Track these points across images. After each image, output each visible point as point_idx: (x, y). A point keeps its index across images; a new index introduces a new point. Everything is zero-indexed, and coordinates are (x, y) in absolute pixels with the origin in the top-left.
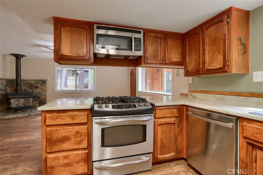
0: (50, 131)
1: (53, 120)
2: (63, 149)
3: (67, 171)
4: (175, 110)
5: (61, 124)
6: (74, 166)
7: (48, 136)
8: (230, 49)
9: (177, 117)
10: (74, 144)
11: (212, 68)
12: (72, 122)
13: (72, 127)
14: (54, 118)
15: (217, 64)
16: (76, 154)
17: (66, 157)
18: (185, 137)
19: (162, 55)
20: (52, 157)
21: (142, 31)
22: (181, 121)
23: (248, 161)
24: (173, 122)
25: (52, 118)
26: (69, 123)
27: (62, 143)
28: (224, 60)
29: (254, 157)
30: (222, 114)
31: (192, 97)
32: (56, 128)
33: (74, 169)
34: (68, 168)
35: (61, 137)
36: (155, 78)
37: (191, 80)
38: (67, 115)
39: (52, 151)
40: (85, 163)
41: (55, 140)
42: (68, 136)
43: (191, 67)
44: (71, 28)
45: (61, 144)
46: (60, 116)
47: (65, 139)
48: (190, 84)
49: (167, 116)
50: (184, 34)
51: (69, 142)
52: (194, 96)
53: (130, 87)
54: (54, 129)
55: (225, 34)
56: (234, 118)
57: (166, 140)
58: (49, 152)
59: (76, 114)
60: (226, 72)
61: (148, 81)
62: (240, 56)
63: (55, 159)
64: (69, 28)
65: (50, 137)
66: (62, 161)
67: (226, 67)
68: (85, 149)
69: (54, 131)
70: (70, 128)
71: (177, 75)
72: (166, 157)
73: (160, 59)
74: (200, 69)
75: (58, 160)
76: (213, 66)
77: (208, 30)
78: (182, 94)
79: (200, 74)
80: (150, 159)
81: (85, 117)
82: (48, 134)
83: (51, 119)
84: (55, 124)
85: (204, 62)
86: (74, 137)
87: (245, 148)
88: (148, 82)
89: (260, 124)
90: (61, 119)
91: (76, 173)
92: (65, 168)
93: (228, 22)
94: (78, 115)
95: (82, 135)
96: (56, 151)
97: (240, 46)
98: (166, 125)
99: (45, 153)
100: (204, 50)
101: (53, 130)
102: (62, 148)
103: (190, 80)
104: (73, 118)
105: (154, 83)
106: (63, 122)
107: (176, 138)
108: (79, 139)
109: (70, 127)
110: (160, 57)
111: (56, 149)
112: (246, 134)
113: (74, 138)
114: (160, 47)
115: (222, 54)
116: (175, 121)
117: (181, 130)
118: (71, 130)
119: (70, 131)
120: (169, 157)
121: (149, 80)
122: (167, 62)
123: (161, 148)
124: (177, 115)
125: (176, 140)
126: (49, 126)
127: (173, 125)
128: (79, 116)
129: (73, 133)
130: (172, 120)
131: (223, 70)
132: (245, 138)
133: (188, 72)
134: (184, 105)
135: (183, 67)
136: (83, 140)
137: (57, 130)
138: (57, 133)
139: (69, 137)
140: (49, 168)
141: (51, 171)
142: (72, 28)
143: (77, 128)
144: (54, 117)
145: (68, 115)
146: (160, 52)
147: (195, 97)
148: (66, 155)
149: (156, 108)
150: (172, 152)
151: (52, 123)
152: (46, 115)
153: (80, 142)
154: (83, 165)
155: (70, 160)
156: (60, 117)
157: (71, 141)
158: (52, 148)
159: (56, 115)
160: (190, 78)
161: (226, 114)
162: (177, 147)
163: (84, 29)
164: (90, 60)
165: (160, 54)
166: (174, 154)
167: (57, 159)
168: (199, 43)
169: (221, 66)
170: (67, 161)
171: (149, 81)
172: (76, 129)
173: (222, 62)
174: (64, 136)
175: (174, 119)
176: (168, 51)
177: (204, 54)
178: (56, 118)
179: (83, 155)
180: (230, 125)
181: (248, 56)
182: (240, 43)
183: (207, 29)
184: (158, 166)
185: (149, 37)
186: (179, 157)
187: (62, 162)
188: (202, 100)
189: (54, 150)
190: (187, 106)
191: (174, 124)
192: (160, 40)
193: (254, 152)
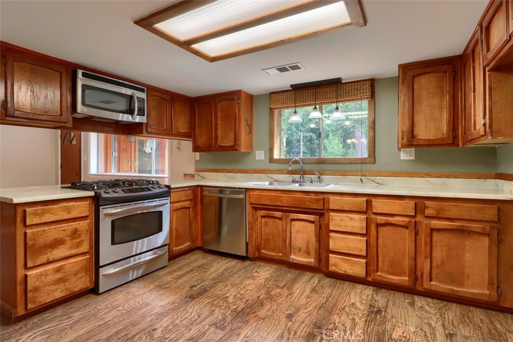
0: (33, 234)
1: (38, 216)
2: (54, 259)
3: (60, 290)
4: (190, 192)
5: (51, 221)
6: (70, 281)
7: (30, 242)
8: (240, 129)
9: (191, 200)
10: (70, 248)
11: (224, 145)
12: (66, 216)
13: (67, 225)
14: (40, 214)
15: (229, 143)
16: (73, 262)
17: (58, 270)
18: (199, 223)
19: (169, 123)
20: (37, 273)
21: (146, 89)
22: (195, 205)
23: (253, 221)
24: (188, 206)
25: (37, 214)
26: (63, 219)
27: (52, 249)
28: (235, 138)
29: (256, 217)
30: (235, 188)
31: (200, 178)
32: (42, 229)
33: (70, 284)
34: (62, 285)
35: (50, 241)
36: (123, 148)
37: (198, 156)
38: (59, 208)
39: (37, 264)
40: (86, 273)
41: (40, 246)
42: (61, 238)
43: (201, 141)
44: (32, 65)
45: (51, 251)
46: (49, 209)
47: (57, 243)
48: (196, 161)
49: (182, 199)
50: (192, 98)
51: (63, 246)
52: (202, 176)
53: (61, 165)
54: (39, 229)
55: (236, 114)
56: (244, 190)
57: (181, 229)
58: (32, 266)
59: (73, 205)
60: (236, 150)
61: (114, 155)
62: (247, 136)
63: (41, 275)
64: (29, 66)
65: (33, 243)
66: (51, 278)
67: (237, 145)
68: (84, 254)
69: (40, 233)
70: (65, 226)
71: (178, 148)
72: (181, 249)
73: (165, 128)
74: (212, 144)
75: (46, 276)
76: (225, 143)
77: (221, 103)
78: (185, 175)
79: (212, 150)
80: (166, 252)
81: (86, 207)
82: (30, 238)
83: (34, 216)
84: (42, 222)
85: (216, 138)
86: (70, 238)
87: (251, 212)
88: (115, 157)
89: (259, 191)
90: (51, 214)
91: (72, 289)
92: (57, 287)
93: (238, 103)
94: (77, 205)
95: (82, 234)
96: (42, 263)
97: (247, 127)
98: (181, 210)
99: (22, 270)
100: (216, 124)
101: (38, 231)
102: (53, 257)
103: (196, 156)
104: (68, 210)
105: (121, 158)
106: (53, 218)
107: (191, 225)
108: (78, 241)
109: (63, 225)
110: (165, 125)
111: (42, 260)
112: (252, 201)
113: (71, 240)
114: (165, 111)
115: (233, 132)
116: (190, 204)
117: (196, 215)
118: (66, 228)
119: (64, 230)
120: (184, 248)
121: (116, 153)
122: (174, 132)
123: (176, 238)
124: (191, 198)
125: (191, 226)
126: (30, 227)
127: (188, 210)
128: (77, 208)
129: (69, 233)
130: (187, 204)
131: (234, 148)
132: (251, 204)
133: (198, 146)
134: (198, 186)
135: (192, 139)
136: (83, 241)
137: (44, 231)
138: (45, 235)
139: (63, 239)
140: (31, 291)
141: (35, 295)
142: (34, 66)
143: (74, 225)
144: (39, 211)
145: (61, 207)
146: (165, 118)
147: (204, 178)
148: (58, 267)
149: (172, 191)
150: (187, 242)
151: (37, 221)
152: (26, 210)
153: (79, 245)
154: (84, 277)
155: (65, 273)
156: (49, 211)
157: (65, 245)
158: (36, 260)
159: (42, 209)
160: (198, 154)
161: (239, 188)
162: (192, 235)
163: (57, 71)
164: (67, 123)
165: (165, 121)
166: (189, 243)
167: (44, 275)
168: (212, 115)
169: (233, 144)
170: (58, 276)
171: (116, 155)
172: (73, 227)
173: (233, 140)
174: (55, 239)
175: (189, 203)
176: (174, 117)
177: (216, 129)
178: (44, 213)
179: (84, 262)
180: (242, 196)
181: (252, 135)
182: (246, 124)
183: (219, 102)
184: (173, 261)
185: (152, 97)
186: (194, 246)
187: (53, 278)
188: (212, 179)
189: (39, 262)
190: (201, 186)
191: (189, 208)
192: (165, 102)
193: (256, 214)
